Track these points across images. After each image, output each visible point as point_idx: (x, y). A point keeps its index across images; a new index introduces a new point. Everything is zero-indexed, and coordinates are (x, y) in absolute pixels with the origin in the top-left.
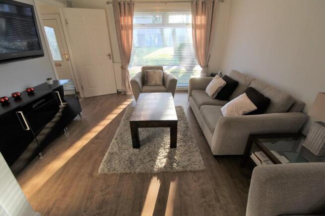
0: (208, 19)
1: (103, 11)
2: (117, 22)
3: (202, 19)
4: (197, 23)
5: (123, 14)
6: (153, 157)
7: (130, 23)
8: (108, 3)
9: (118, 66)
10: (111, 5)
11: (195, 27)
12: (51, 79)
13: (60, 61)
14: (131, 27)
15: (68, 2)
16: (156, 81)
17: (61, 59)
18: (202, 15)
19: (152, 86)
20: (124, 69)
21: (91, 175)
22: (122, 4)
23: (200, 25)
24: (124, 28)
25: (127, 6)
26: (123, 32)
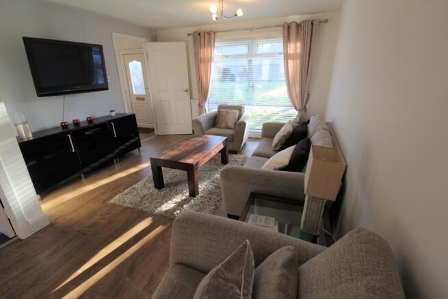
0: (303, 46)
1: (184, 44)
2: (196, 54)
3: (295, 47)
4: (289, 52)
5: (202, 46)
6: (165, 199)
7: (210, 56)
8: (189, 35)
9: (195, 103)
10: (191, 36)
11: (287, 57)
12: (113, 111)
13: (143, 95)
14: (210, 60)
15: (152, 36)
16: (227, 123)
17: (144, 93)
18: (296, 41)
19: (222, 128)
20: (201, 106)
21: (105, 202)
22: (202, 34)
23: (293, 54)
24: (202, 61)
25: (207, 35)
26: (202, 66)
